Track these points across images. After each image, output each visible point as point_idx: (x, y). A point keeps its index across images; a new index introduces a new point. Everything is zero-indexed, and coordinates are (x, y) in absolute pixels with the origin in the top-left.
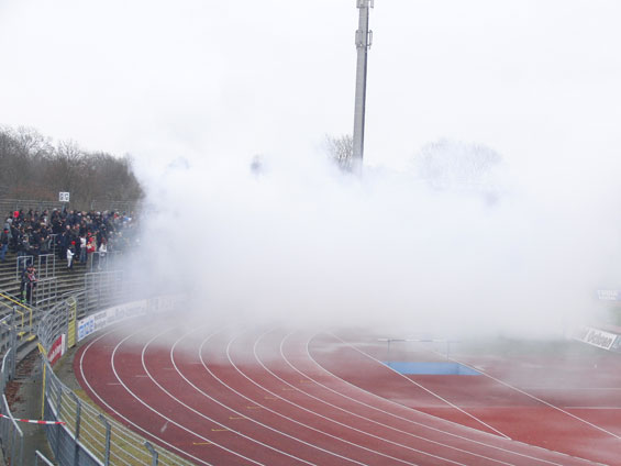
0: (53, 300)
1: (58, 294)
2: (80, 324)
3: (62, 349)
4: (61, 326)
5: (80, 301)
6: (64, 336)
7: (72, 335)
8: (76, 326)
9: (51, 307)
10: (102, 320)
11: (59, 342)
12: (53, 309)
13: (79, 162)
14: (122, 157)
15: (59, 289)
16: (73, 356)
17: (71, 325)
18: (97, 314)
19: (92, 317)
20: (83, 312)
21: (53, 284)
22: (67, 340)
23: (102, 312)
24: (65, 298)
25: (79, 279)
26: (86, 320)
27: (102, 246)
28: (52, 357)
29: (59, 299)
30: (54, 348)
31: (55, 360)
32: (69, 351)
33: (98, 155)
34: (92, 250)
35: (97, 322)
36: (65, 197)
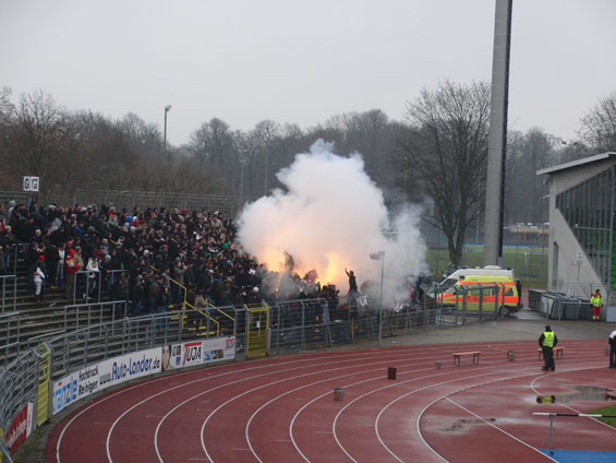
0: (13, 349)
1: (22, 339)
2: (56, 387)
3: (28, 427)
4: (26, 390)
5: (56, 349)
6: (30, 406)
7: (43, 405)
8: (50, 389)
9: (11, 360)
10: (92, 380)
11: (23, 416)
12: (14, 363)
13: (54, 128)
14: (122, 119)
15: (22, 330)
16: (44, 440)
17: (43, 388)
18: (83, 371)
19: (75, 376)
20: (61, 367)
21: (13, 324)
22: (35, 411)
23: (92, 367)
24: (33, 345)
25: (56, 314)
26: (66, 381)
27: (90, 262)
28: (12, 440)
29: (23, 348)
30: (14, 426)
31: (16, 444)
32: (38, 431)
33: (83, 118)
34: (76, 268)
35: (83, 383)
36: (32, 184)
